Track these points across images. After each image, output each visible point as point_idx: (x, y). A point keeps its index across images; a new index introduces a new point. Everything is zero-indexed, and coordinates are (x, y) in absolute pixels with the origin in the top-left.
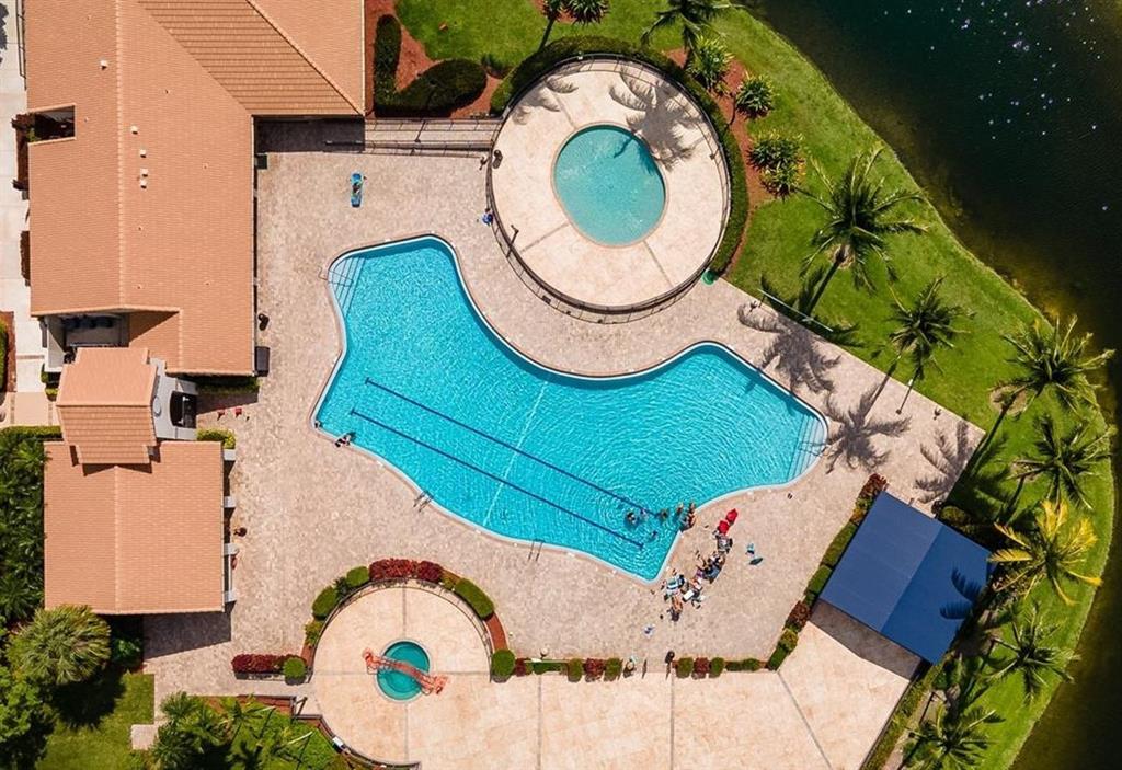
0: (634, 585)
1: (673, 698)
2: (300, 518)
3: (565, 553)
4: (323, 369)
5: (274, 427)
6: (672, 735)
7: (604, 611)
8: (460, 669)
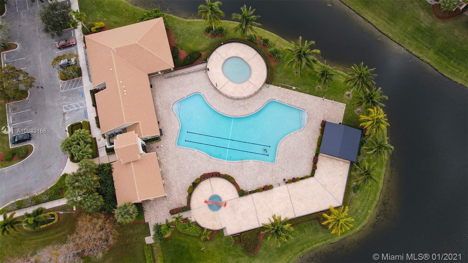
0: (270, 165)
1: (289, 191)
2: (178, 170)
3: (250, 161)
4: (176, 131)
5: (167, 149)
6: (291, 201)
7: (264, 174)
8: (230, 198)
